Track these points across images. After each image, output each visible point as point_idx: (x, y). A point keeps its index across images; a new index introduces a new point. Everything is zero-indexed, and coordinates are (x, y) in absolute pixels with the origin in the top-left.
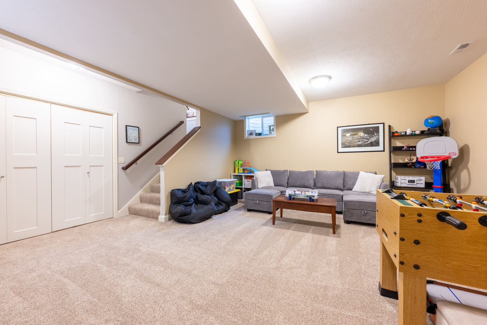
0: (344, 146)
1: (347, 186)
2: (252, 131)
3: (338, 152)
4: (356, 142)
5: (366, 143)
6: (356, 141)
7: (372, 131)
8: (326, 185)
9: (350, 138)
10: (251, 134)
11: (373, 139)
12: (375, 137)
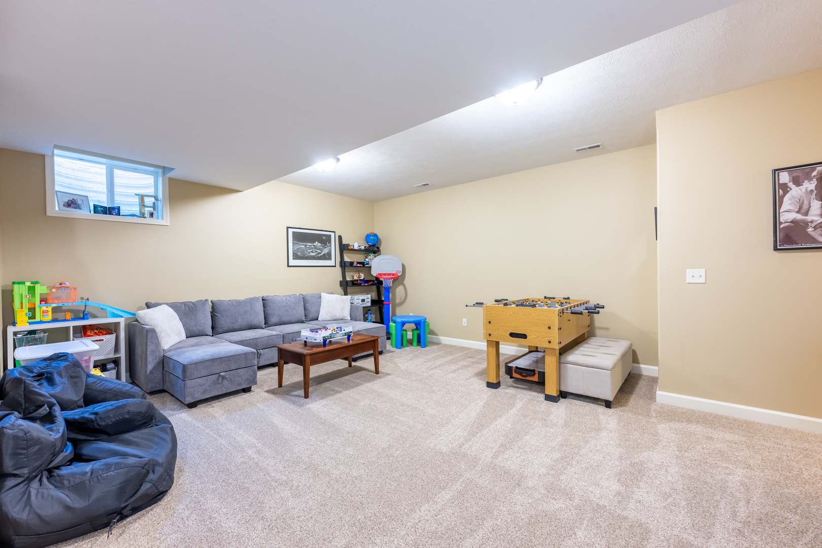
0: (296, 257)
1: (311, 316)
2: (75, 198)
3: (288, 266)
4: (309, 253)
5: (320, 255)
6: (309, 251)
7: (324, 240)
8: (286, 319)
9: (303, 246)
10: (72, 204)
11: (326, 251)
12: (327, 248)
